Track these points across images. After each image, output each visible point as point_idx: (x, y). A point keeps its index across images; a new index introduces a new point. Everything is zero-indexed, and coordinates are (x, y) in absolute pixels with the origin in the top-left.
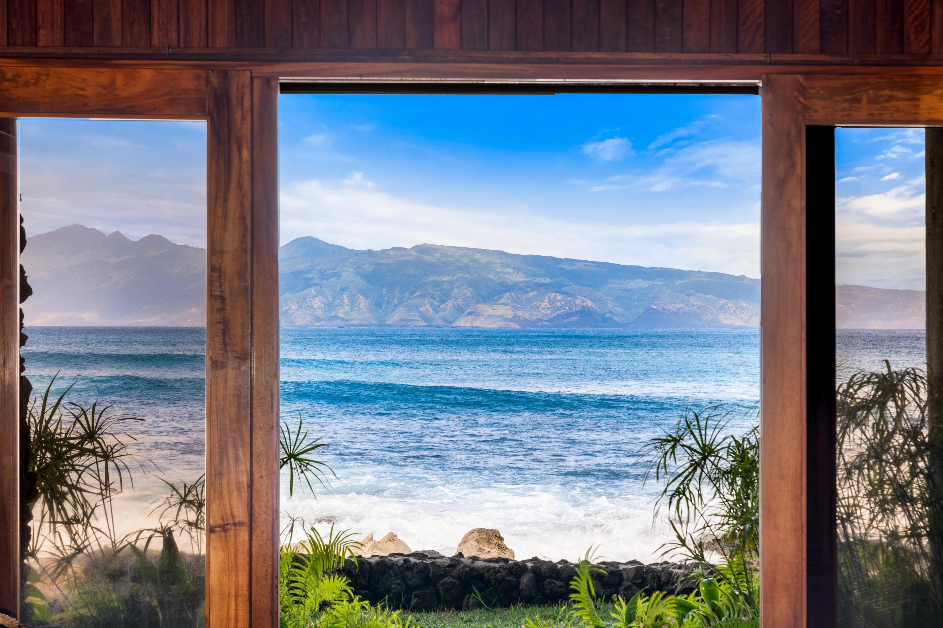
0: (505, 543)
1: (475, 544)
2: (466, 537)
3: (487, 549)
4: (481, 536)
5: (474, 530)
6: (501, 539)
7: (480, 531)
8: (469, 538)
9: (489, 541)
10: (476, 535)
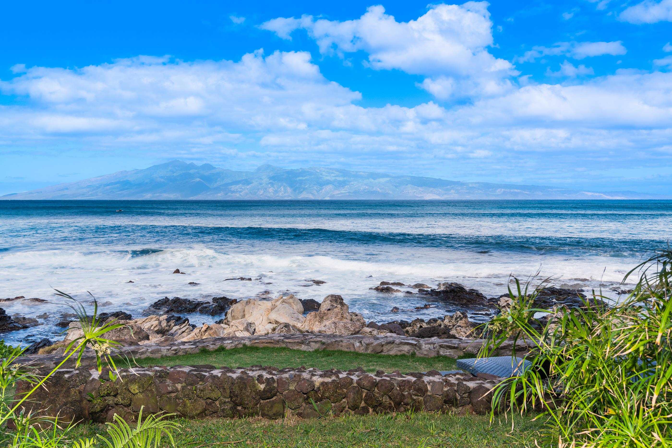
0: (344, 301)
1: (329, 302)
2: (325, 299)
3: (335, 305)
4: (333, 298)
5: (329, 296)
6: (342, 300)
7: (332, 296)
8: (327, 299)
9: (336, 301)
10: (330, 298)
